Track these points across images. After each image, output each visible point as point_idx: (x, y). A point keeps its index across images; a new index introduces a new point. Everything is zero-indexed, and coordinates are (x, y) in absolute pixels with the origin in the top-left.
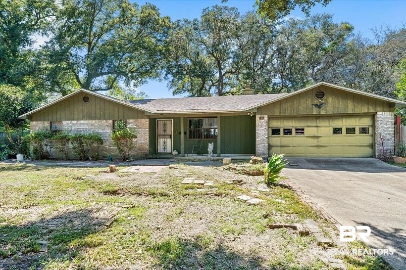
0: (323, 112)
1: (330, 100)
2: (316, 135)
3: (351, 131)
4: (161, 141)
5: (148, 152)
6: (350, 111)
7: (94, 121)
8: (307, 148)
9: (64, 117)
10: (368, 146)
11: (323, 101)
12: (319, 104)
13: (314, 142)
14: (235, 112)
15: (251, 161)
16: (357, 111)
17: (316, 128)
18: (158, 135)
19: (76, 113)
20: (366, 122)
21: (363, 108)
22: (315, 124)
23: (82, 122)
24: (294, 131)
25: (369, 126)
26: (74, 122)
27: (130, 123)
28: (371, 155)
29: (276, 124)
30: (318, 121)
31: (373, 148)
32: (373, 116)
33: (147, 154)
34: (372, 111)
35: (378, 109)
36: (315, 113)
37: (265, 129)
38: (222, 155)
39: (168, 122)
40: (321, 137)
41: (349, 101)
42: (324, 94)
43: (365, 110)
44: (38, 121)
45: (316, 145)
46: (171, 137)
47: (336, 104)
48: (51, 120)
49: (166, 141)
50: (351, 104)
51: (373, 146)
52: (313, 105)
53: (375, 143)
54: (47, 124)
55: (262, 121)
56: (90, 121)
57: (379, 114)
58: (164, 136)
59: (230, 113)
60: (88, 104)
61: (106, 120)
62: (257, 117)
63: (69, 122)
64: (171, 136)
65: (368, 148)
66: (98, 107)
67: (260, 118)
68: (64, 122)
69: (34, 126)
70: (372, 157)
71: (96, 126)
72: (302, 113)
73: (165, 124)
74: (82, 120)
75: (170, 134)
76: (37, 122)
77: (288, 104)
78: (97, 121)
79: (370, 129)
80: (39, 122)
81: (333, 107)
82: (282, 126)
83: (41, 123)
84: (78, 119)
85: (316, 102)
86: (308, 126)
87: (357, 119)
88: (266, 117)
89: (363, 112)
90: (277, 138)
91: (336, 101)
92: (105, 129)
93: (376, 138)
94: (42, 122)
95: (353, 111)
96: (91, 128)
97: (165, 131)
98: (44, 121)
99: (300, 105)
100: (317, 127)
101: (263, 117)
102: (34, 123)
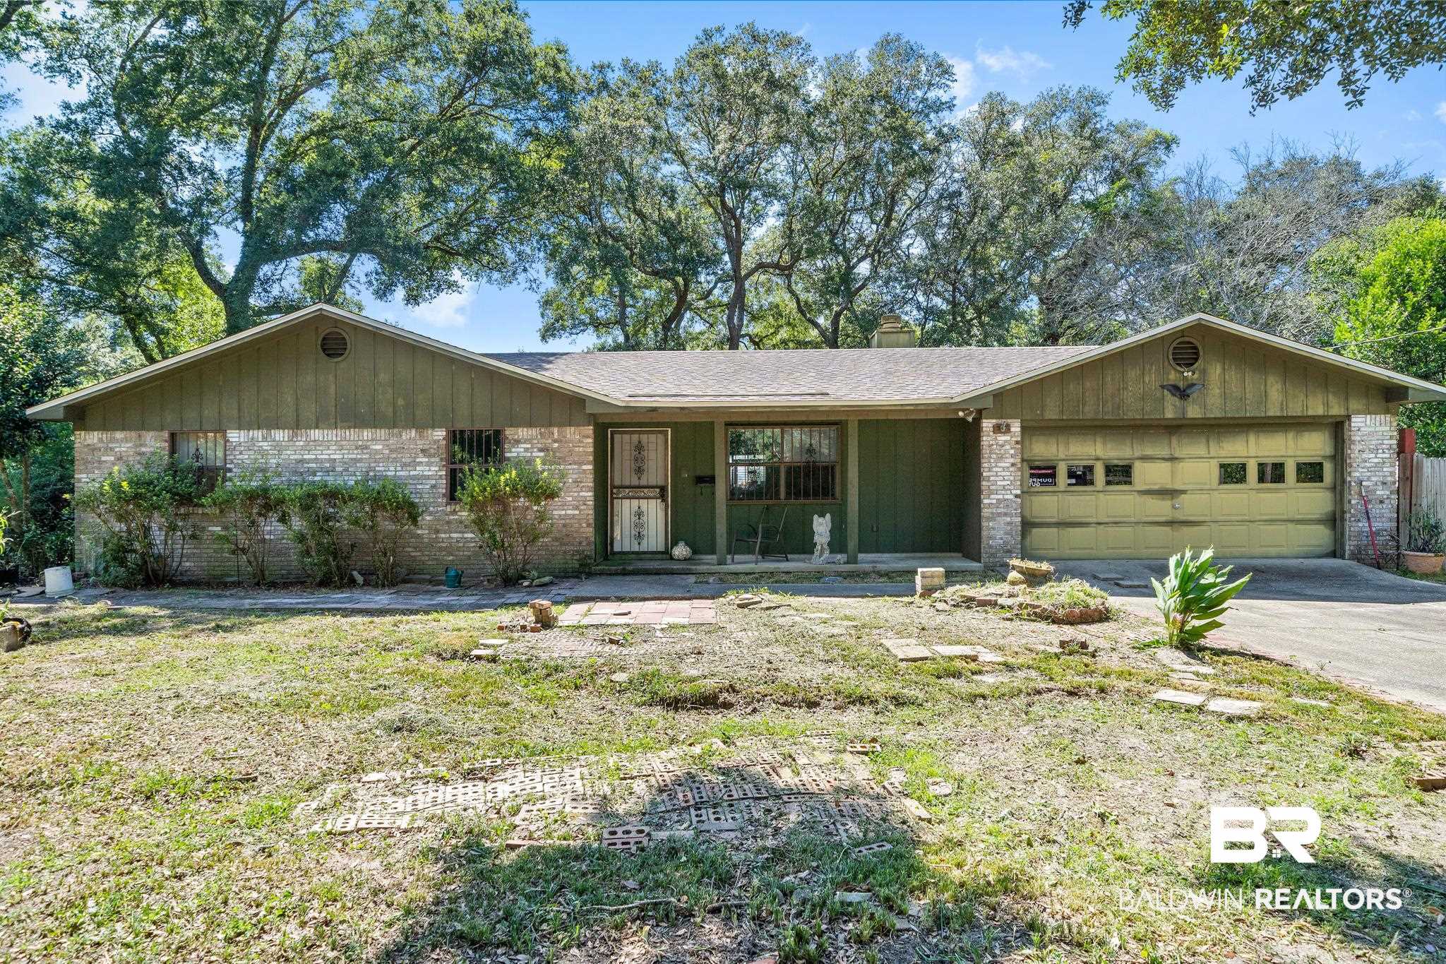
0: (1193, 412)
1: (1216, 372)
2: (1169, 486)
3: (1273, 473)
4: (625, 509)
5: (589, 550)
6: (1273, 411)
7: (367, 434)
8: (1140, 528)
9: (235, 413)
10: (1319, 521)
11: (1196, 376)
12: (1181, 385)
13: (1161, 508)
14: (917, 408)
15: (1013, 575)
16: (1295, 409)
17: (1168, 464)
18: (613, 487)
19: (289, 399)
20: (1314, 445)
21: (1311, 402)
22: (1165, 452)
23: (316, 434)
24: (1099, 474)
25: (1325, 457)
26: (280, 435)
27: (518, 442)
28: (1331, 548)
29: (1044, 449)
30: (1174, 440)
31: (1334, 527)
32: (1338, 428)
33: (590, 557)
34: (1336, 410)
35: (1354, 404)
36: (1169, 414)
37: (1013, 465)
38: (861, 556)
39: (653, 437)
40: (1184, 492)
41: (1271, 379)
42: (1197, 354)
43: (1316, 407)
44: (115, 429)
45: (1169, 519)
46: (663, 496)
47: (1235, 389)
48: (176, 428)
49: (644, 508)
50: (1279, 386)
51: (1335, 520)
52: (1163, 387)
53: (1343, 512)
54: (154, 443)
55: (1002, 438)
56: (351, 434)
57: (1357, 421)
58: (637, 490)
59: (901, 409)
60: (342, 365)
61: (421, 426)
62: (987, 424)
63: (258, 434)
64: (663, 489)
65: (1321, 527)
66: (384, 377)
67: (997, 429)
68: (234, 436)
69: (93, 449)
70: (1333, 554)
71: (377, 452)
72: (1130, 415)
73: (639, 447)
74: (317, 427)
75: (661, 483)
76: (105, 436)
77: (1088, 384)
78: (382, 433)
79: (1328, 469)
80: (119, 435)
81: (1224, 396)
82: (1062, 456)
83: (126, 440)
84: (297, 425)
85: (1173, 377)
86: (1144, 458)
87: (1291, 435)
88: (1016, 427)
89: (1310, 413)
90: (1046, 498)
91: (1233, 376)
92: (415, 464)
93: (1347, 496)
94: (133, 434)
95: (1282, 409)
96: (356, 461)
97: (639, 471)
98: (143, 428)
99: (1125, 389)
100: (1172, 459)
101: (1008, 426)
102: (93, 437)
